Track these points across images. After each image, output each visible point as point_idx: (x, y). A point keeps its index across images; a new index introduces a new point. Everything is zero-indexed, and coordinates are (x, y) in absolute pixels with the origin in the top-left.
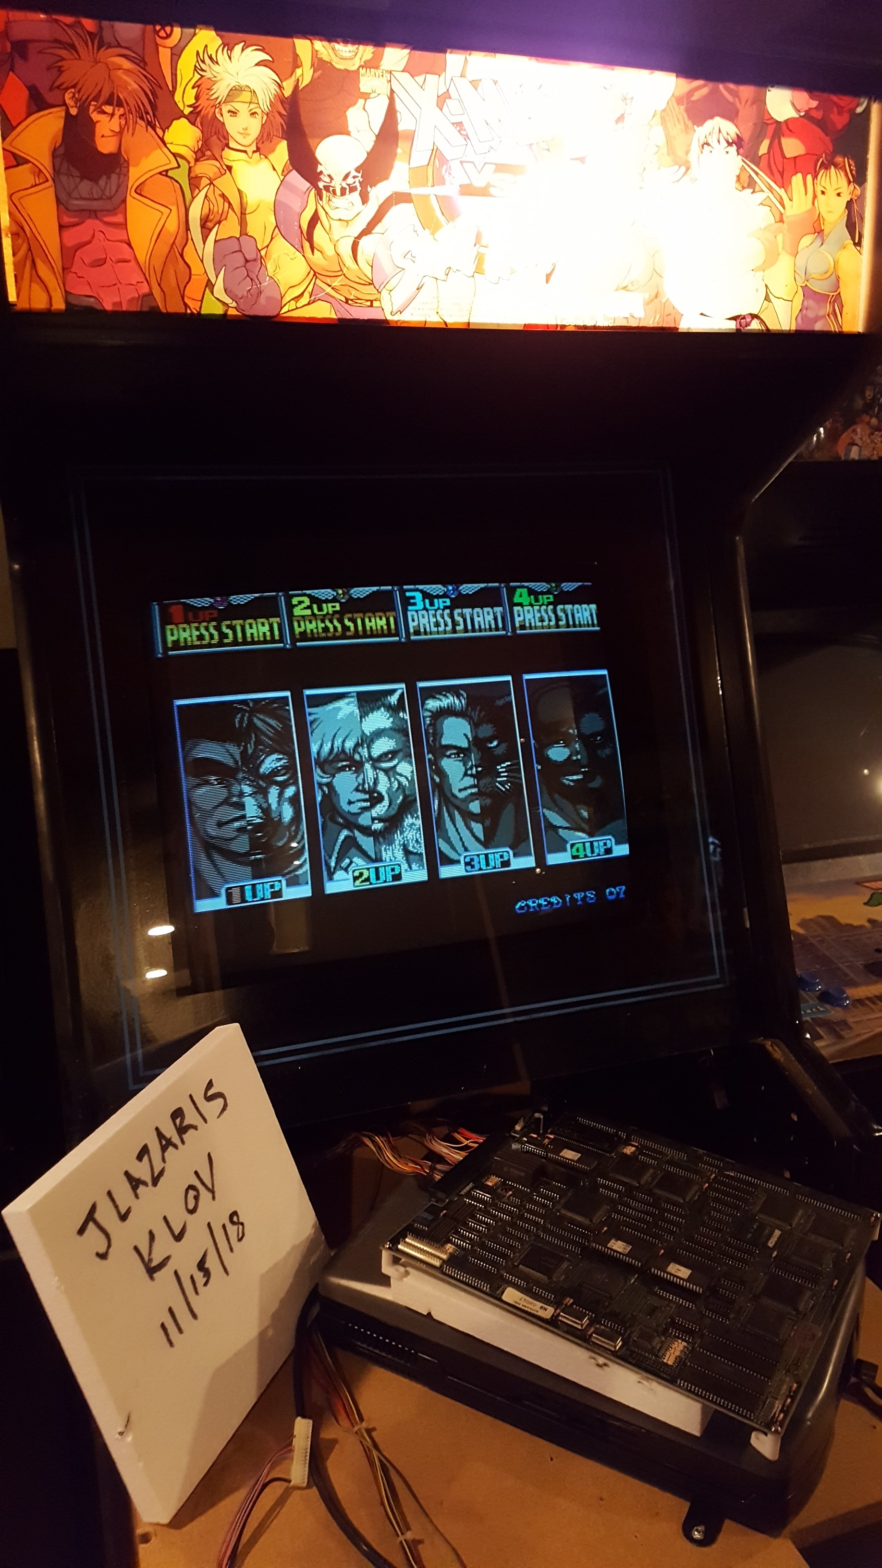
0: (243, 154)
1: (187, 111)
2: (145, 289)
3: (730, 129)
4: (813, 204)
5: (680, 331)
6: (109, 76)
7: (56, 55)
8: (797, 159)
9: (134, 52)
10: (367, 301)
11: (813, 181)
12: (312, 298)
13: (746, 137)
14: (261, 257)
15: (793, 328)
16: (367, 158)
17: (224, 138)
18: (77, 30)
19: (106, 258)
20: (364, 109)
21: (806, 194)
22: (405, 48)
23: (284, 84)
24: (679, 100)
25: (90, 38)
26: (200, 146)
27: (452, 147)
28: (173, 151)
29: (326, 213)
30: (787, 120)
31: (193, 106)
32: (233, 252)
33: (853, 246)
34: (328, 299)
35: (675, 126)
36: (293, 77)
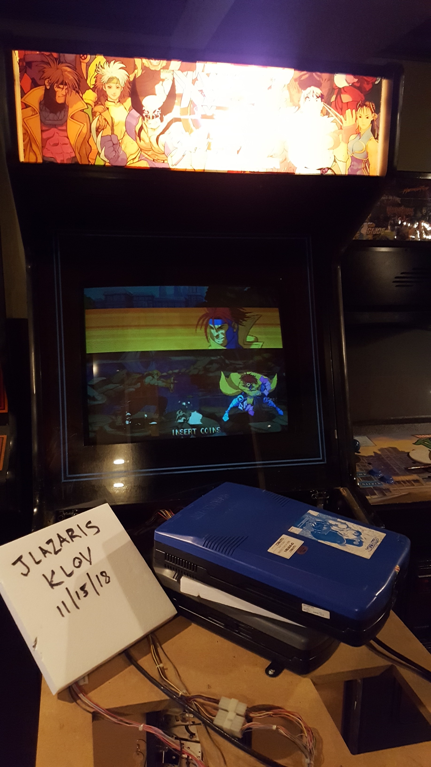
0: (113, 103)
1: (92, 87)
2: (73, 155)
3: (318, 91)
4: (356, 122)
5: (295, 174)
6: (62, 74)
7: (43, 67)
8: (348, 103)
9: (72, 65)
10: (162, 160)
11: (356, 112)
12: (140, 159)
13: (325, 94)
14: (119, 143)
15: (347, 173)
16: (163, 105)
17: (106, 97)
18: (50, 57)
19: (58, 143)
20: (162, 85)
21: (352, 117)
22: (179, 61)
23: (130, 76)
24: (295, 80)
25: (56, 61)
26: (96, 100)
27: (198, 100)
28: (86, 102)
29: (146, 126)
30: (344, 87)
31: (94, 85)
32: (108, 141)
33: (374, 139)
34: (146, 159)
35: (294, 90)
36: (134, 72)
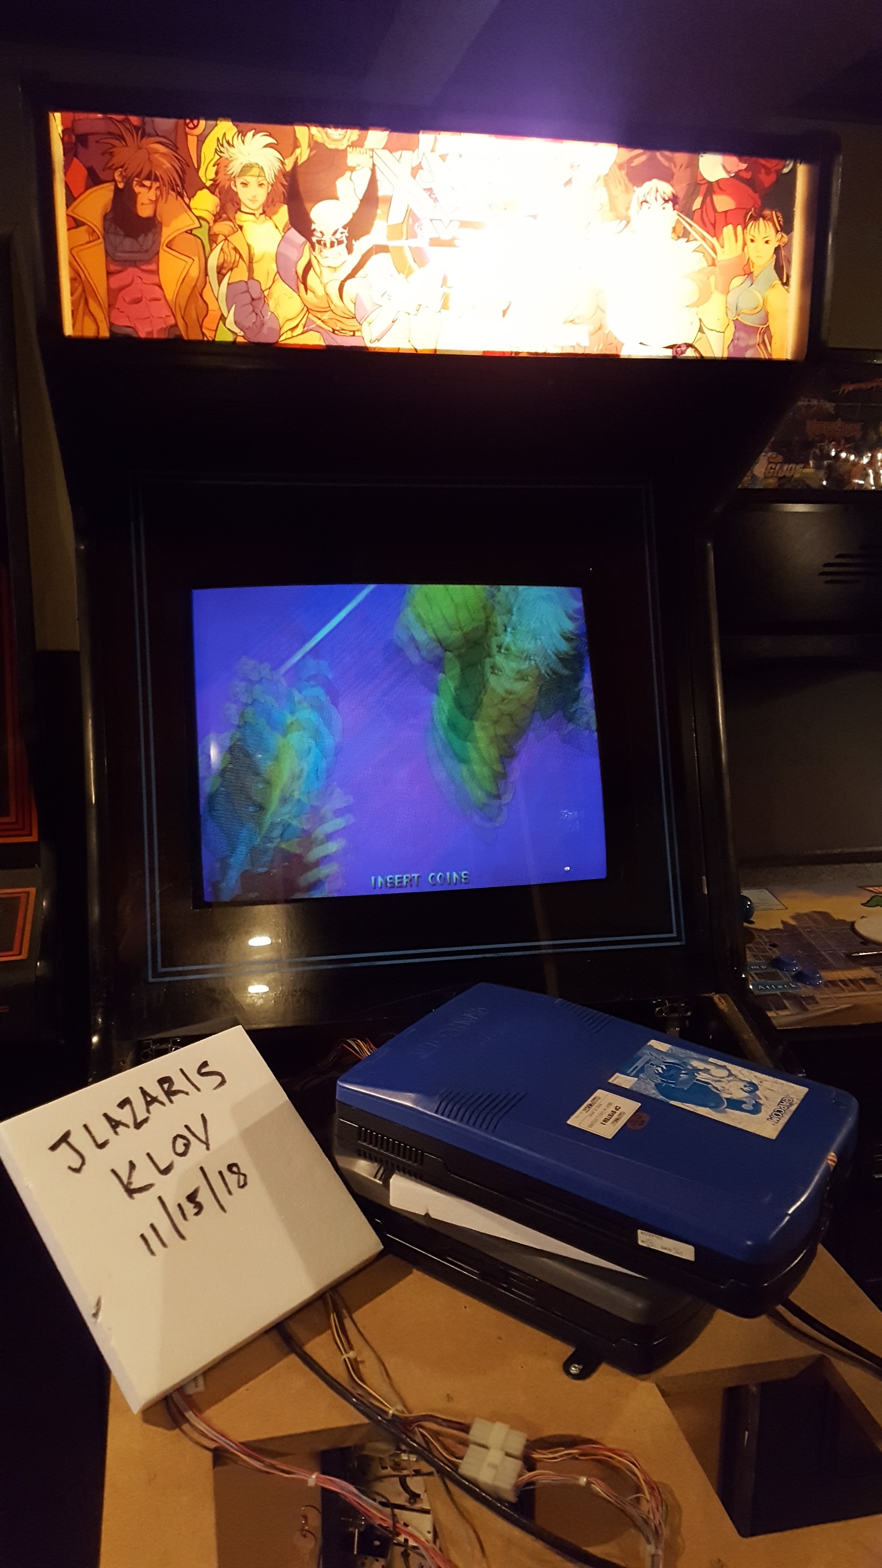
0: (252, 216)
1: (208, 184)
2: (173, 322)
3: (666, 189)
4: (743, 250)
5: (621, 357)
6: (149, 159)
7: (109, 144)
8: (728, 214)
9: (168, 139)
10: (351, 331)
11: (743, 230)
12: (306, 329)
13: (681, 195)
14: (265, 296)
15: (726, 355)
16: (352, 220)
17: (238, 204)
18: (124, 123)
19: (142, 297)
20: (351, 179)
21: (736, 241)
22: (385, 130)
23: (286, 161)
24: (621, 167)
25: (136, 130)
26: (218, 210)
27: (423, 208)
28: (197, 215)
29: (318, 261)
30: (718, 180)
31: (214, 180)
32: (242, 293)
33: (781, 286)
34: (318, 329)
35: (616, 187)
36: (293, 156)
